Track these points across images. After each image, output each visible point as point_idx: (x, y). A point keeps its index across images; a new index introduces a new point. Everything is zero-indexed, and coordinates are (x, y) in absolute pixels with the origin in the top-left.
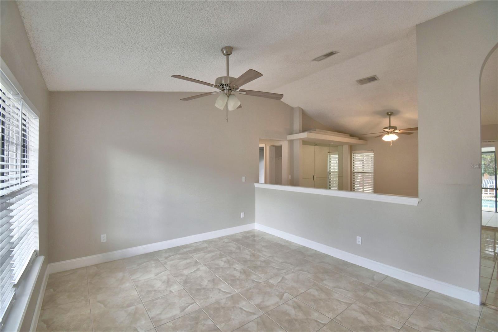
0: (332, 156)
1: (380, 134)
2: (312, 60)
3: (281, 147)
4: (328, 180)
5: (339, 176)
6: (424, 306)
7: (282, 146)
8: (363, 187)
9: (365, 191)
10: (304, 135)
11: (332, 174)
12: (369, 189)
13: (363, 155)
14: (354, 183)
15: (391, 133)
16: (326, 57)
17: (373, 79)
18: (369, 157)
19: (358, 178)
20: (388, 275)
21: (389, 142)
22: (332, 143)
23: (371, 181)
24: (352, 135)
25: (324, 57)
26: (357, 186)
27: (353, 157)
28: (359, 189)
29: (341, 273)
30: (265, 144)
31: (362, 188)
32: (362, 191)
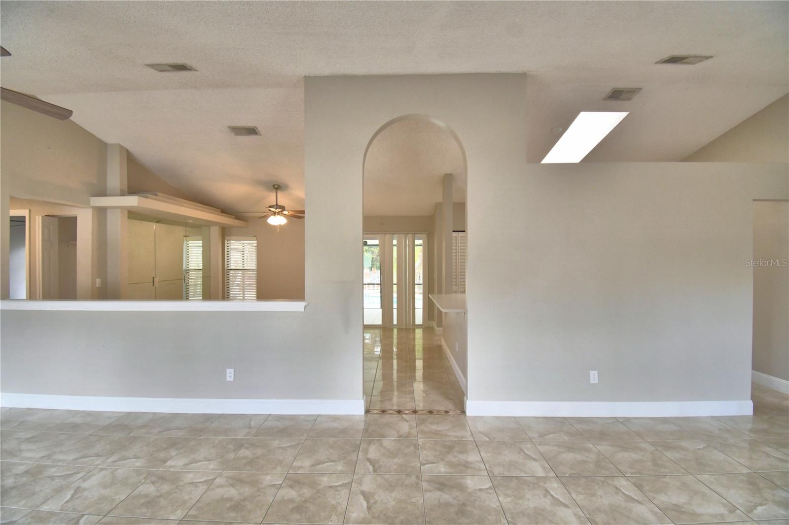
0: (191, 243)
1: (264, 214)
2: (146, 65)
3: (74, 219)
4: (184, 285)
5: (203, 277)
6: (311, 438)
7: (76, 217)
8: (243, 293)
9: (246, 298)
10: (132, 201)
11: (192, 275)
12: (252, 294)
13: (243, 244)
14: (228, 286)
15: (278, 213)
16: (174, 71)
17: (252, 131)
18: (252, 246)
19: (236, 280)
20: (270, 413)
21: (276, 226)
22: (191, 221)
23: (253, 282)
24: (225, 210)
25: (171, 69)
26: (234, 291)
27: (226, 245)
28: (238, 295)
29: (200, 436)
30: (30, 210)
31: (241, 293)
32: (242, 298)
